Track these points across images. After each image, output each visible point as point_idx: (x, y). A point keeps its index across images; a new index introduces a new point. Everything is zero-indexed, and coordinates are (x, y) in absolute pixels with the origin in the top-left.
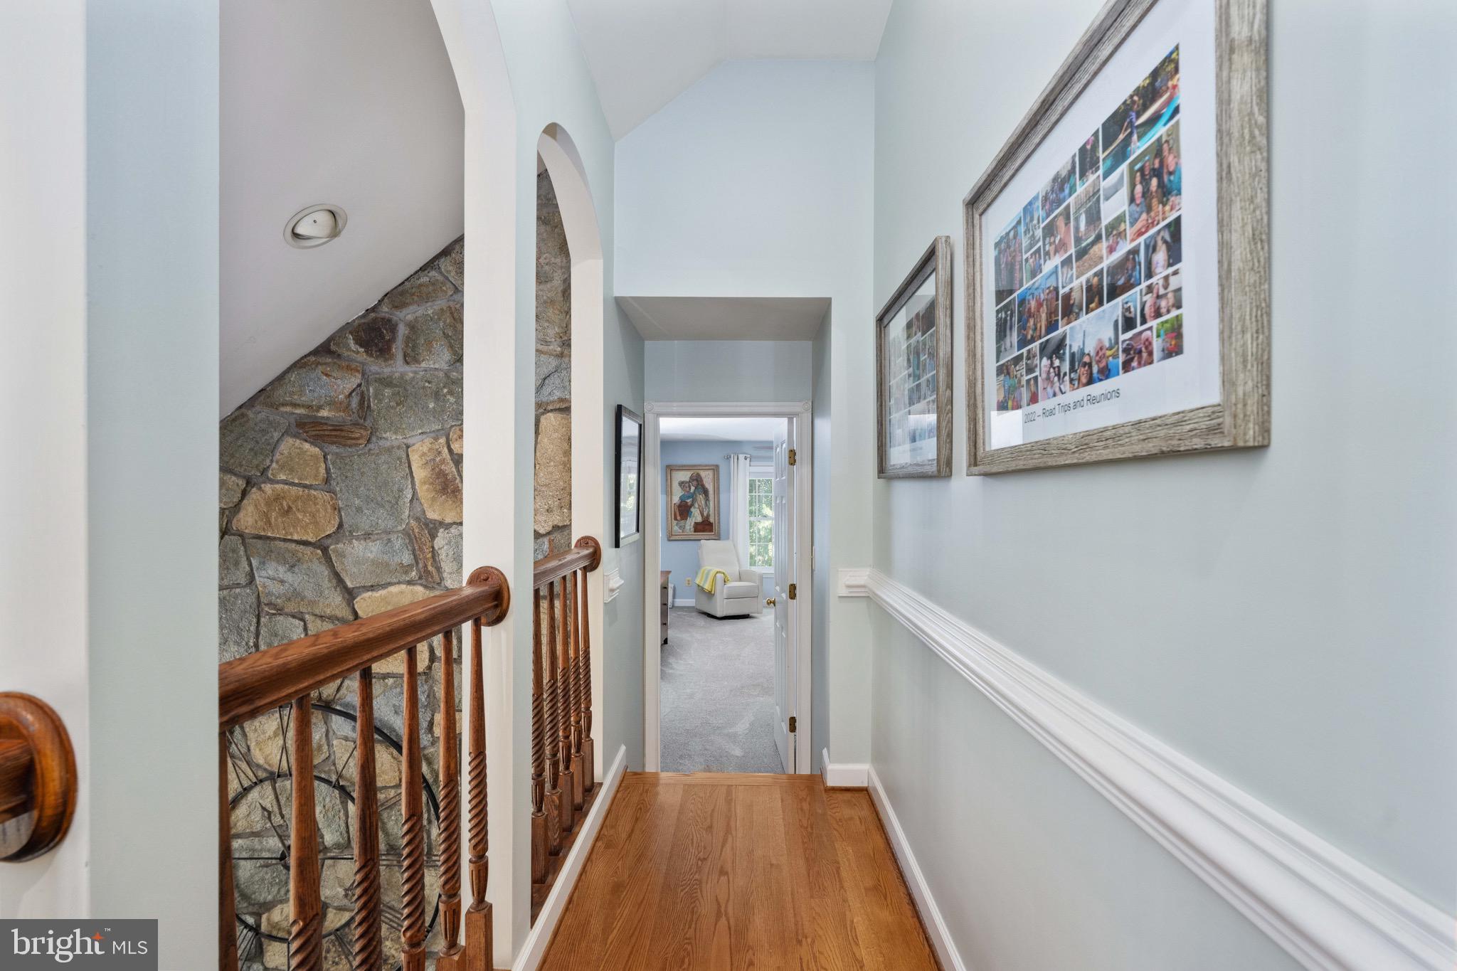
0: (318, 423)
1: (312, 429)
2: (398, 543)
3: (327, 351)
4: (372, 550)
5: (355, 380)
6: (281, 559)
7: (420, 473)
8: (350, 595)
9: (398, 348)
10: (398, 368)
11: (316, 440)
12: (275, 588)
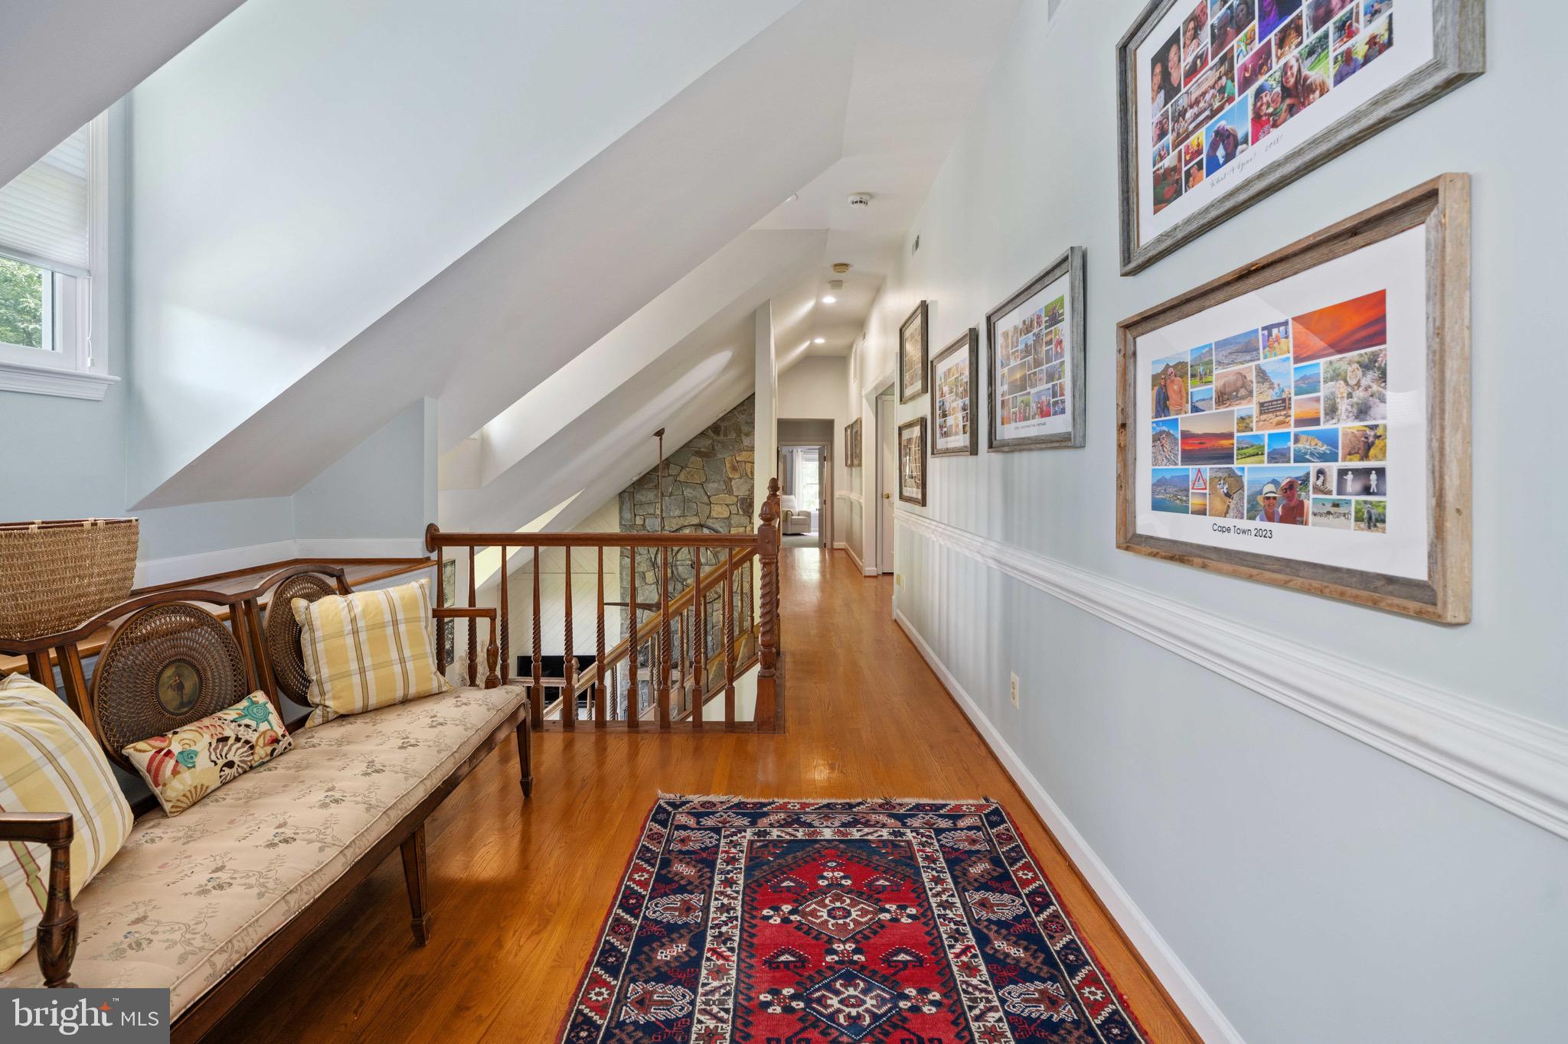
0: (700, 452)
1: (699, 453)
2: (722, 483)
3: (703, 434)
4: (715, 485)
5: (710, 442)
6: (691, 487)
7: (728, 465)
8: (709, 497)
9: (722, 432)
10: (721, 438)
11: (701, 457)
12: (689, 495)
